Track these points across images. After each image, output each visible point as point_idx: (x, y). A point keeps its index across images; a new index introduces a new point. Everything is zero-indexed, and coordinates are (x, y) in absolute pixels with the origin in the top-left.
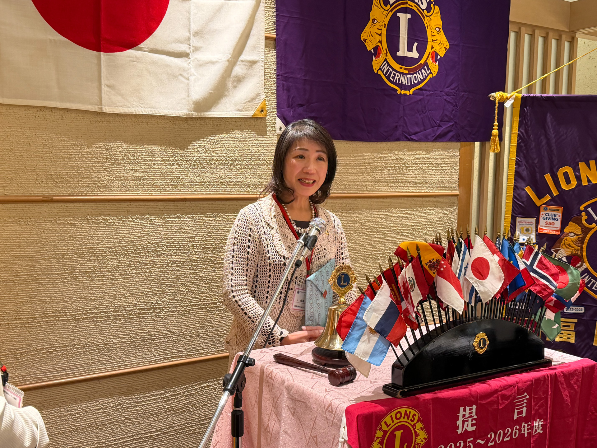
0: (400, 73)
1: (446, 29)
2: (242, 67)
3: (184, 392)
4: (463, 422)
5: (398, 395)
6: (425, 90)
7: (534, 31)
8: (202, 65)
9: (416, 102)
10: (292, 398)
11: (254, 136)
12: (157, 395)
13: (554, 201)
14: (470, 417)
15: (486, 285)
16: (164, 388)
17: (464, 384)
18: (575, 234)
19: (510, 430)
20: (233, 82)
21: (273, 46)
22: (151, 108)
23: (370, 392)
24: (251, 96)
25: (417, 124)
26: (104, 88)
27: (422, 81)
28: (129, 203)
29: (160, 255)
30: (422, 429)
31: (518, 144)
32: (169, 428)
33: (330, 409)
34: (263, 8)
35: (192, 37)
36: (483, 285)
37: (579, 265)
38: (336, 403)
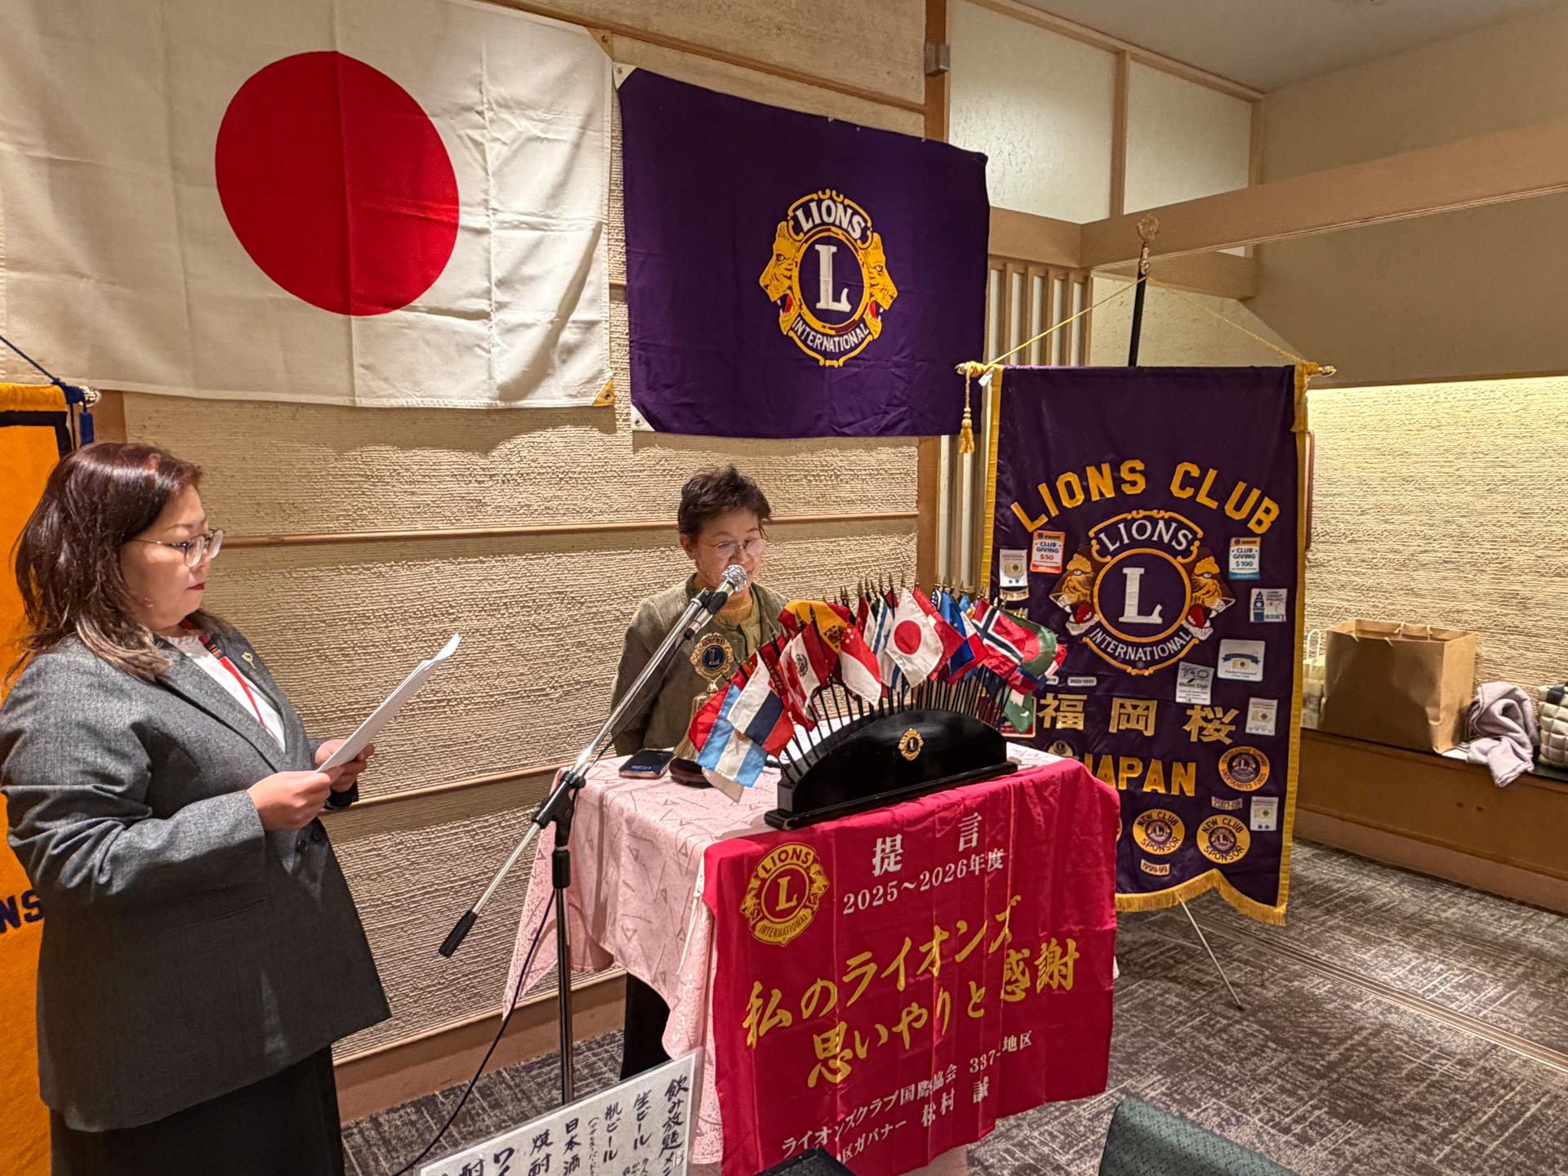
0: (823, 334)
1: (892, 267)
2: (575, 330)
3: (500, 823)
4: (883, 860)
5: (785, 826)
6: (863, 359)
7: (1026, 269)
8: (510, 330)
9: (849, 378)
10: (634, 835)
11: (598, 434)
12: (458, 827)
13: (1053, 524)
14: (892, 852)
15: (914, 661)
16: (469, 816)
17: (886, 805)
18: (1083, 572)
19: (953, 866)
20: (562, 353)
21: (622, 298)
22: (432, 397)
23: (746, 823)
24: (589, 374)
25: (851, 409)
26: (357, 370)
27: (857, 346)
28: (402, 543)
29: (455, 620)
30: (819, 872)
31: (1000, 439)
32: (479, 875)
33: (683, 851)
34: (606, 242)
35: (494, 288)
36: (911, 662)
37: (1088, 617)
38: (694, 840)
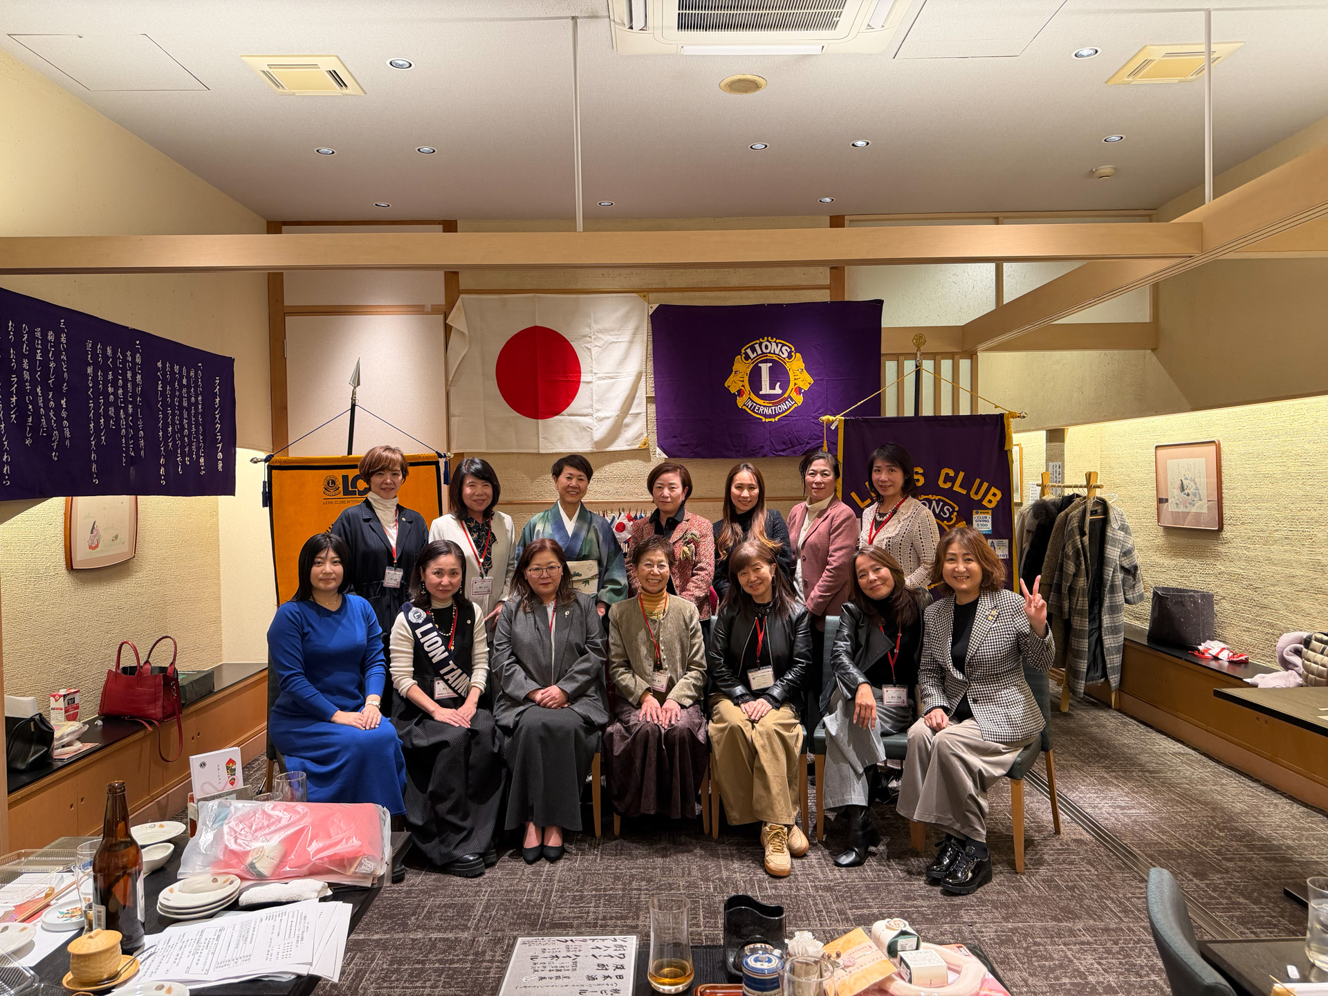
0: (765, 406)
1: (810, 369)
2: (629, 418)
6: (792, 416)
7: (918, 357)
8: (600, 420)
9: (783, 426)
11: (638, 462)
20: (623, 428)
21: (653, 402)
24: (636, 435)
26: (541, 439)
27: (786, 410)
34: (644, 380)
35: (595, 403)
